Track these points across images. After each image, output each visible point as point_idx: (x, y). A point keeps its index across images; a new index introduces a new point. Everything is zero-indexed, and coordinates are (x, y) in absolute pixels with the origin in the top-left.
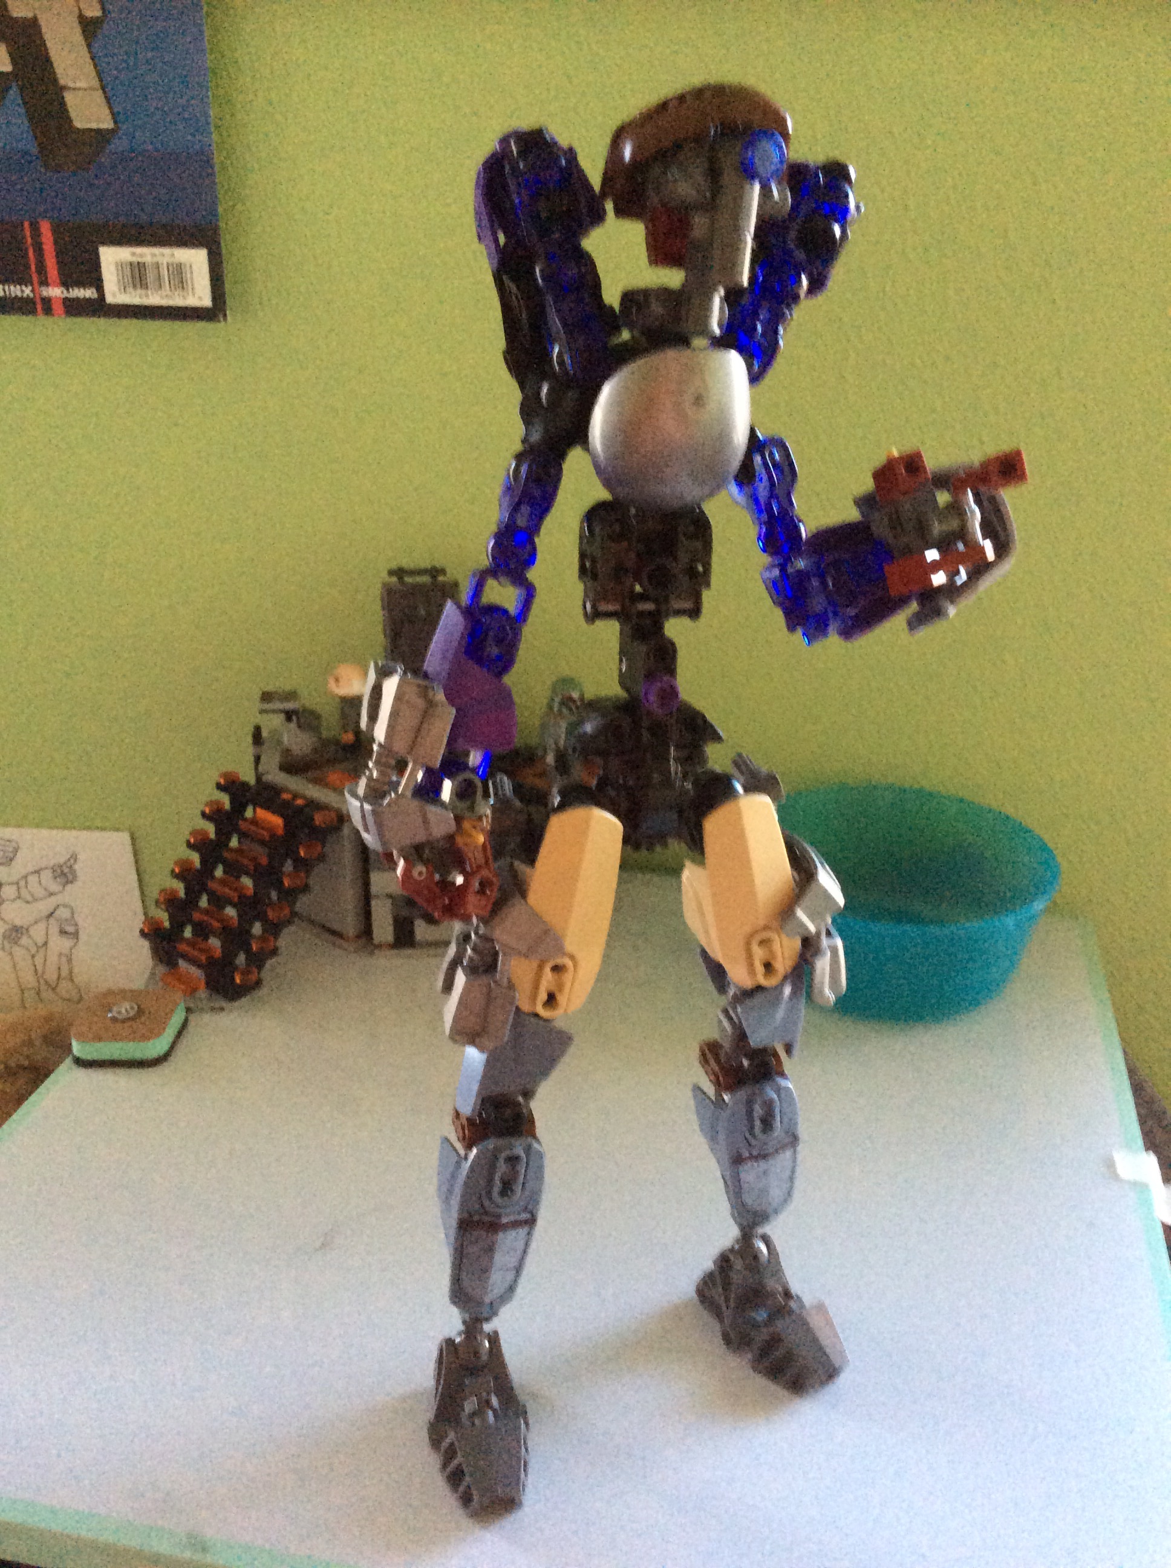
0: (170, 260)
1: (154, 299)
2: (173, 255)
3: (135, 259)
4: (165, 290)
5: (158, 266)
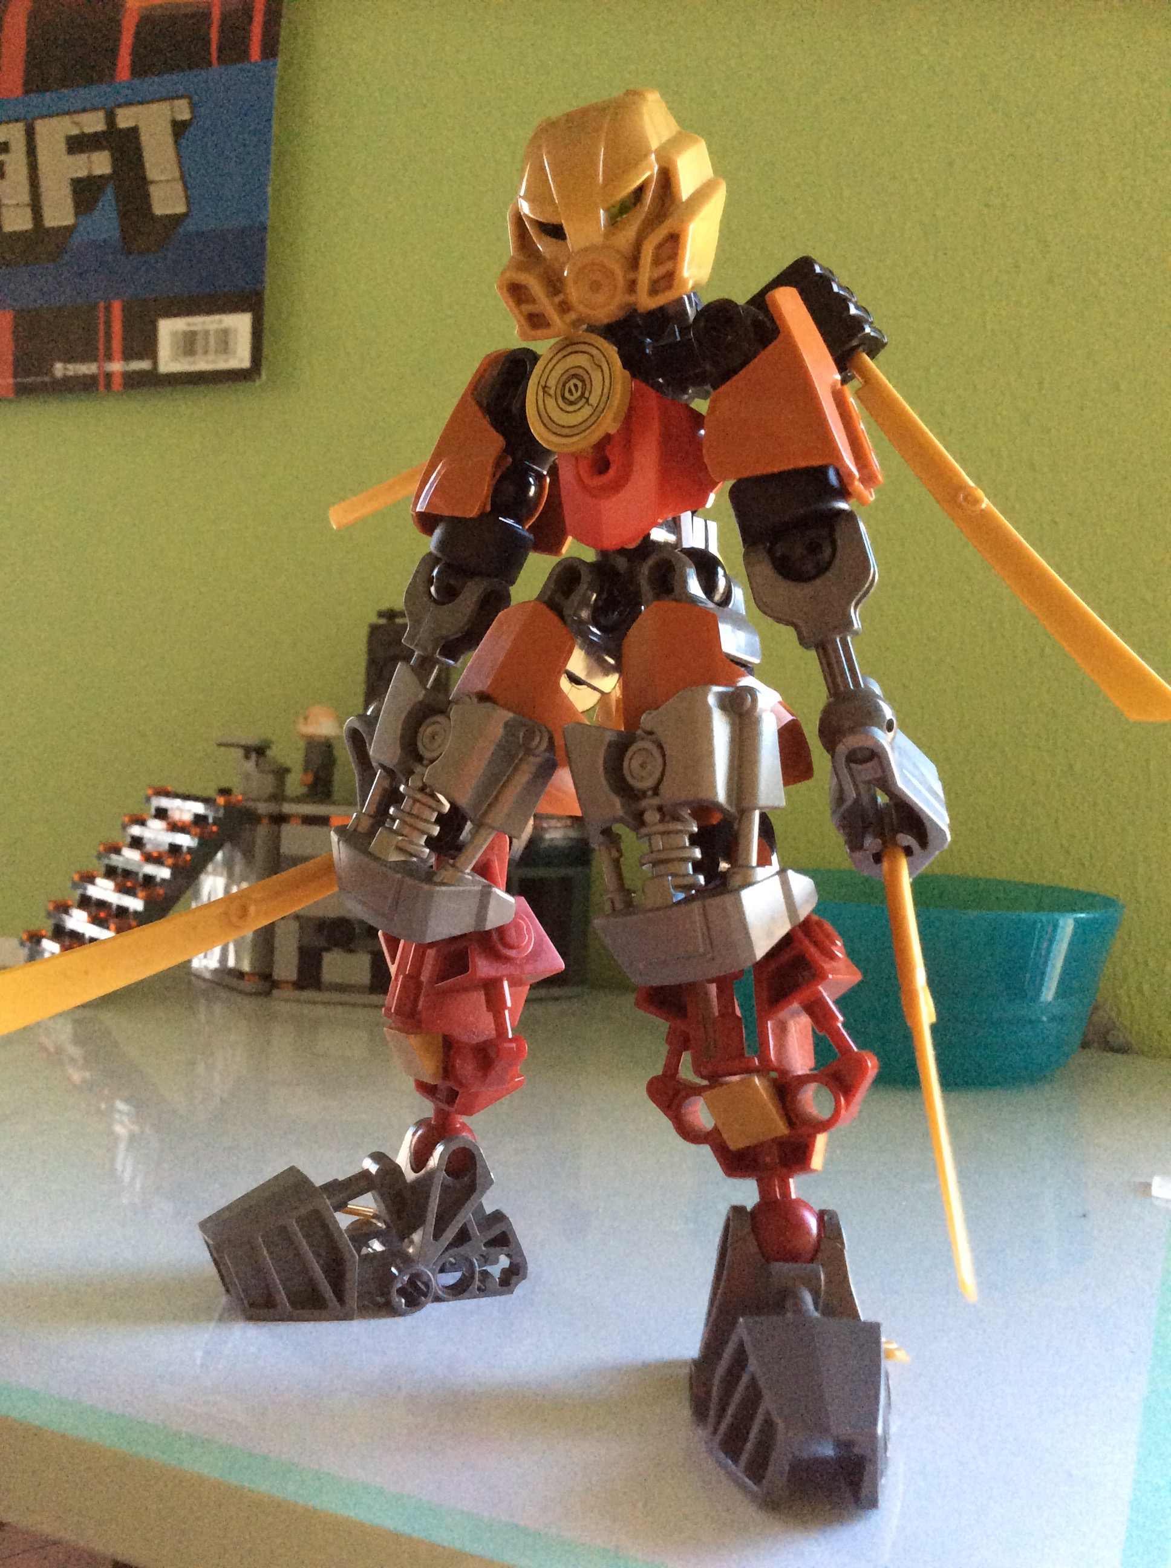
0: (218, 327)
1: (202, 365)
2: (221, 321)
3: (187, 328)
4: (211, 357)
5: (207, 333)
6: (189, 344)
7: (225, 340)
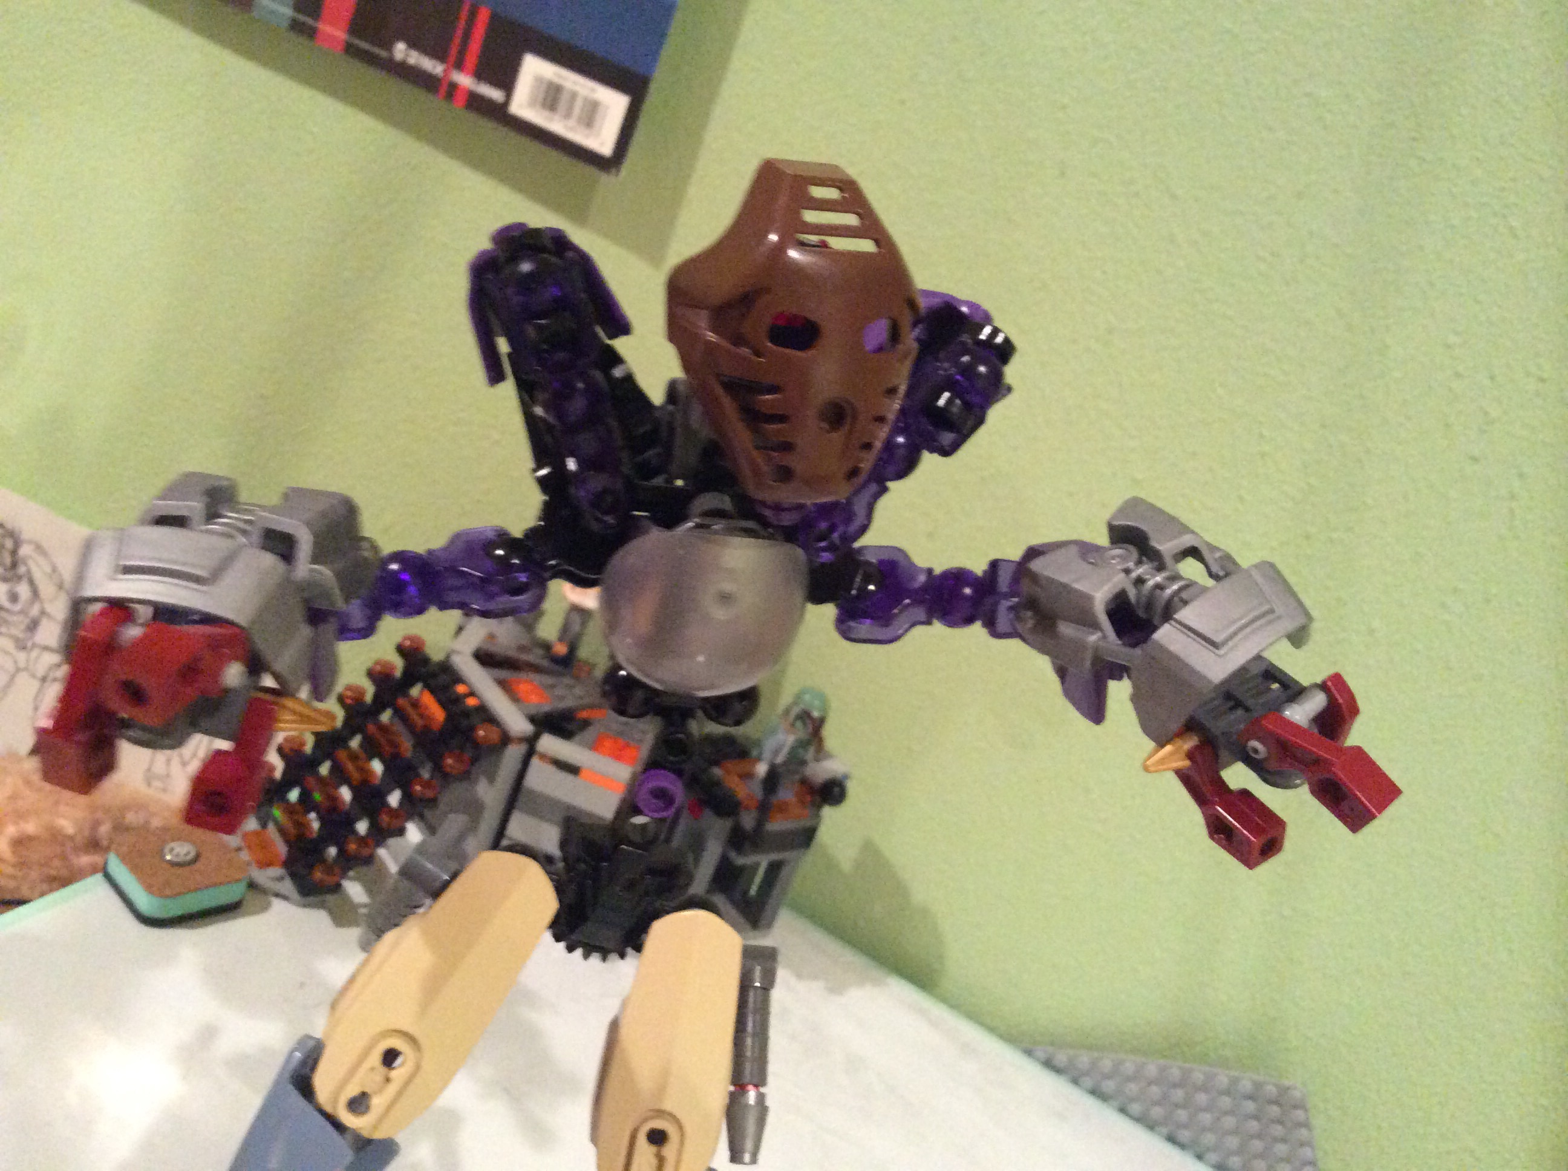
0: (589, 94)
1: (557, 126)
2: (593, 90)
3: (556, 80)
4: (572, 122)
5: (574, 95)
6: (551, 97)
7: (591, 114)
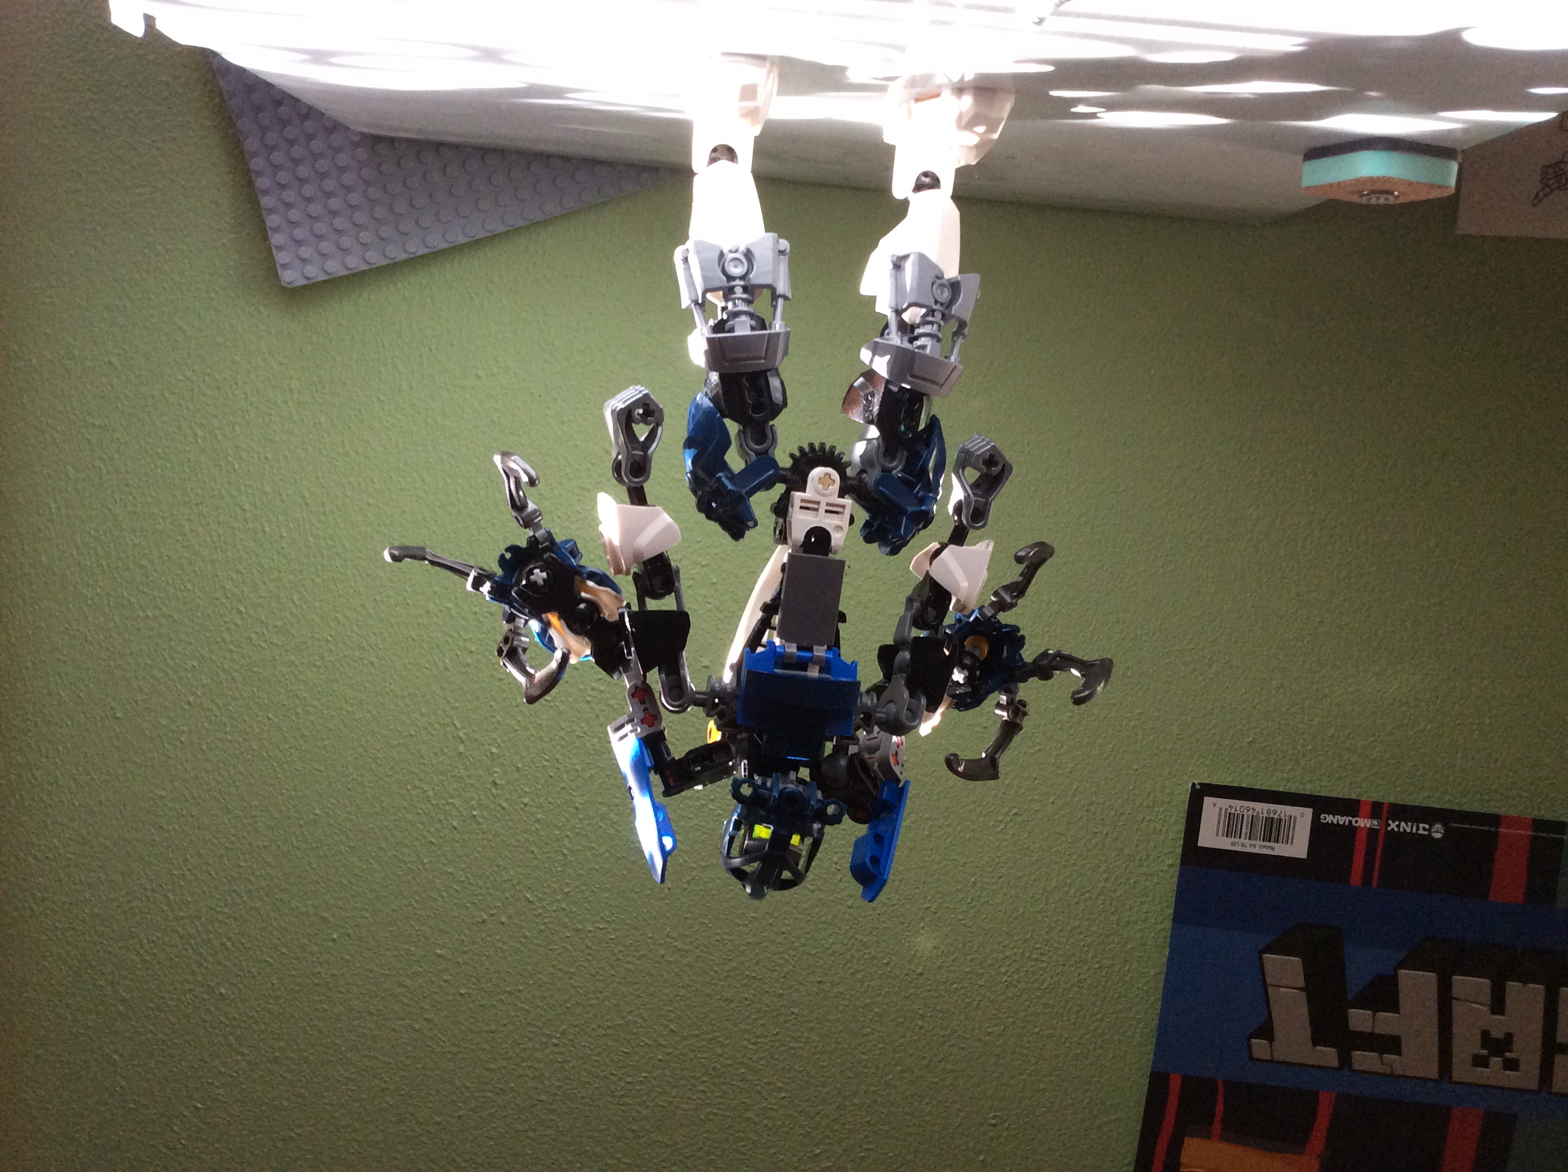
0: (1237, 840)
1: (1262, 808)
2: (1233, 844)
4: (1251, 813)
5: (1251, 837)
7: (1232, 825)
